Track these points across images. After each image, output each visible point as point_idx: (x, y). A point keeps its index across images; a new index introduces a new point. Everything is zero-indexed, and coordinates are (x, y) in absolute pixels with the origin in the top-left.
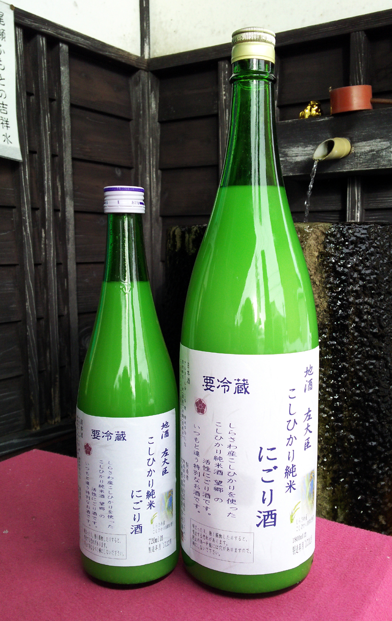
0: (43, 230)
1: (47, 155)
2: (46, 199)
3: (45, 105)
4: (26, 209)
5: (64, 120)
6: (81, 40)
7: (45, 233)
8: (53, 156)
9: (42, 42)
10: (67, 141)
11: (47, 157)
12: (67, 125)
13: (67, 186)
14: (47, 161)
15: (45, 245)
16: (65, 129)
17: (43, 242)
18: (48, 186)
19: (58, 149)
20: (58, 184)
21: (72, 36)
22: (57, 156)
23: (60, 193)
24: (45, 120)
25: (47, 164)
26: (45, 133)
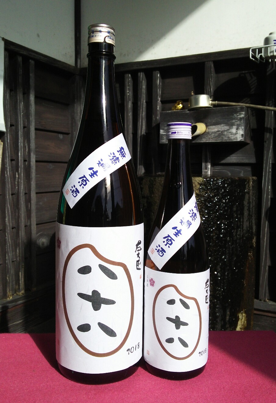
1: (21, 127)
2: (20, 154)
3: (20, 97)
4: (8, 160)
5: (31, 105)
6: (42, 58)
7: (18, 175)
8: (24, 127)
10: (32, 119)
12: (33, 109)
13: (32, 146)
14: (21, 131)
15: (18, 182)
16: (31, 111)
18: (21, 146)
19: (26, 123)
20: (26, 145)
21: (37, 55)
23: (27, 150)
24: (20, 107)
25: (20, 133)
26: (20, 114)
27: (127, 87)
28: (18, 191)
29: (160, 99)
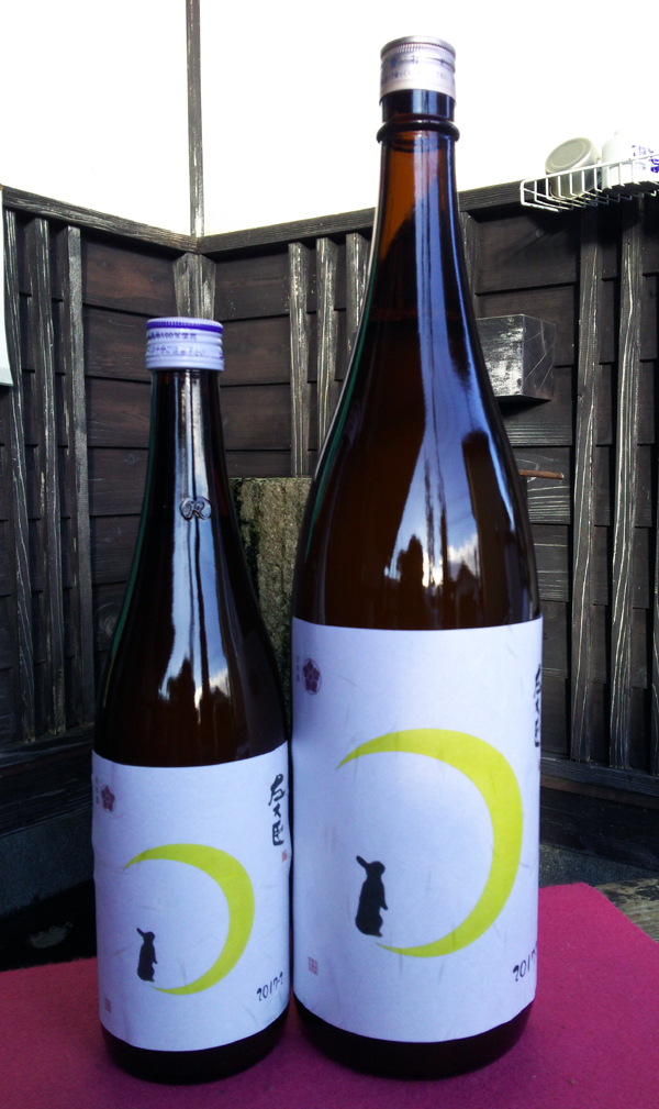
0: (42, 474)
1: (48, 374)
2: (47, 434)
3: (45, 308)
4: (20, 446)
5: (74, 327)
6: (98, 221)
8: (58, 375)
9: (43, 226)
10: (78, 355)
11: (48, 378)
12: (77, 333)
13: (78, 414)
14: (49, 383)
15: (45, 493)
16: (74, 339)
17: (42, 490)
18: (50, 416)
19: (65, 366)
20: (66, 413)
21: (85, 216)
22: (64, 374)
23: (68, 424)
24: (45, 330)
25: (48, 387)
26: (46, 346)
27: (295, 277)
28: (45, 514)
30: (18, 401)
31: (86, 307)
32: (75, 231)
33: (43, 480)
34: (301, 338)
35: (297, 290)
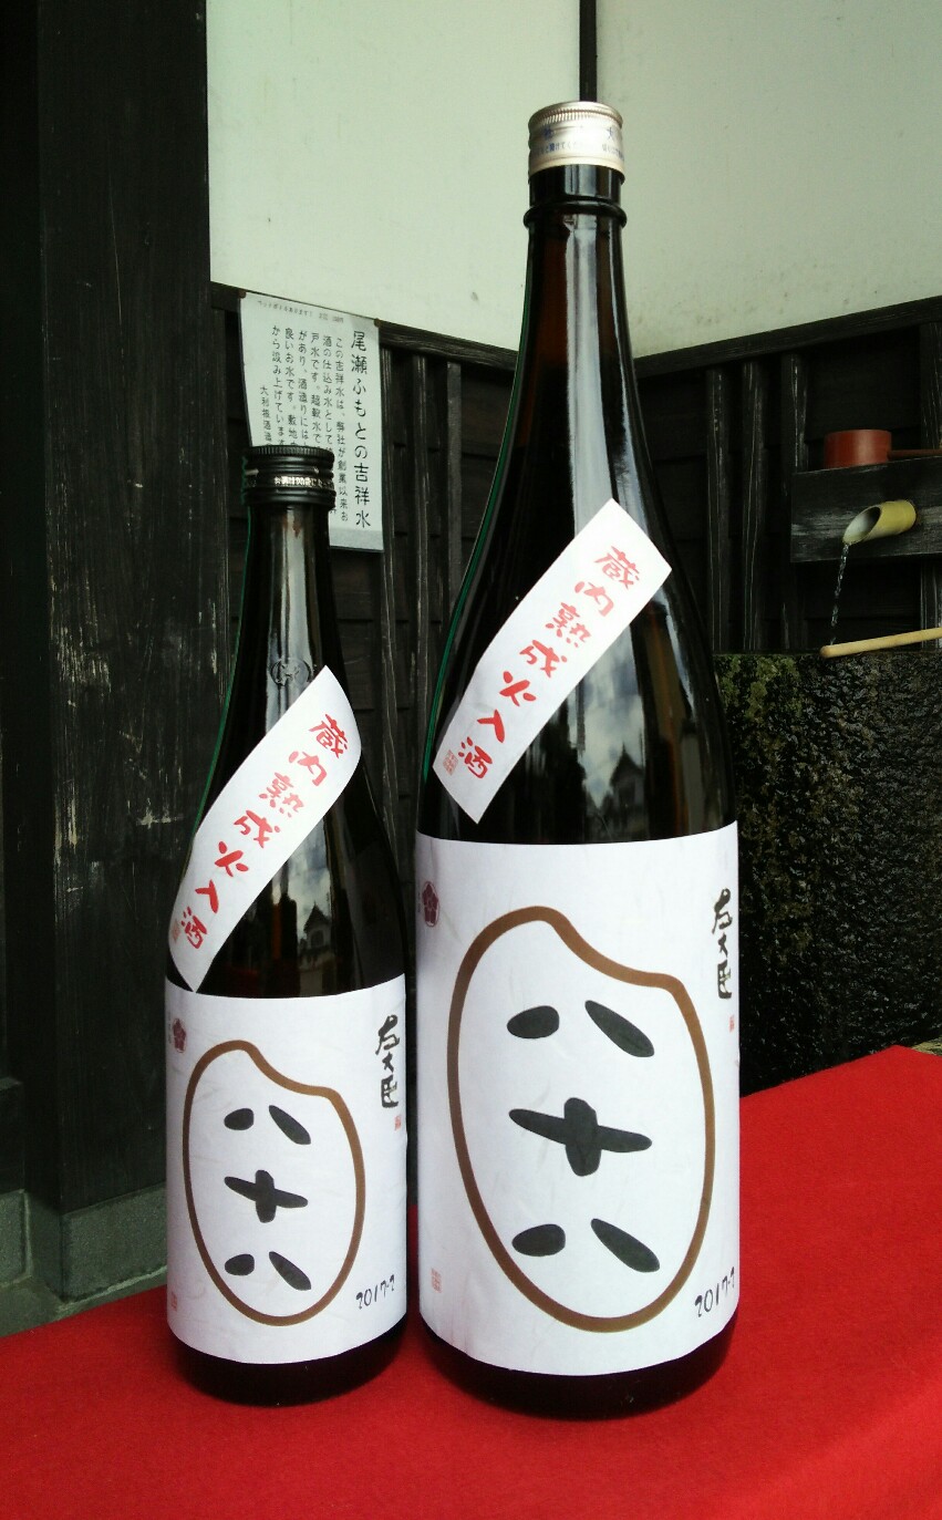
0: (413, 655)
1: (423, 537)
2: (419, 606)
3: (422, 460)
4: (388, 624)
5: (452, 479)
6: (482, 354)
7: (416, 659)
8: (433, 537)
9: (421, 365)
10: (455, 512)
11: (423, 540)
13: (454, 581)
14: (423, 548)
15: (416, 677)
16: (451, 495)
17: (412, 674)
18: (423, 586)
19: (440, 526)
20: (440, 581)
21: (467, 350)
22: (438, 537)
23: (441, 594)
24: (421, 484)
25: (422, 552)
26: (422, 503)
27: (714, 410)
28: (416, 701)
29: (802, 435)
30: (390, 571)
31: (465, 455)
32: (454, 368)
33: (413, 662)
34: (722, 483)
35: (717, 426)
